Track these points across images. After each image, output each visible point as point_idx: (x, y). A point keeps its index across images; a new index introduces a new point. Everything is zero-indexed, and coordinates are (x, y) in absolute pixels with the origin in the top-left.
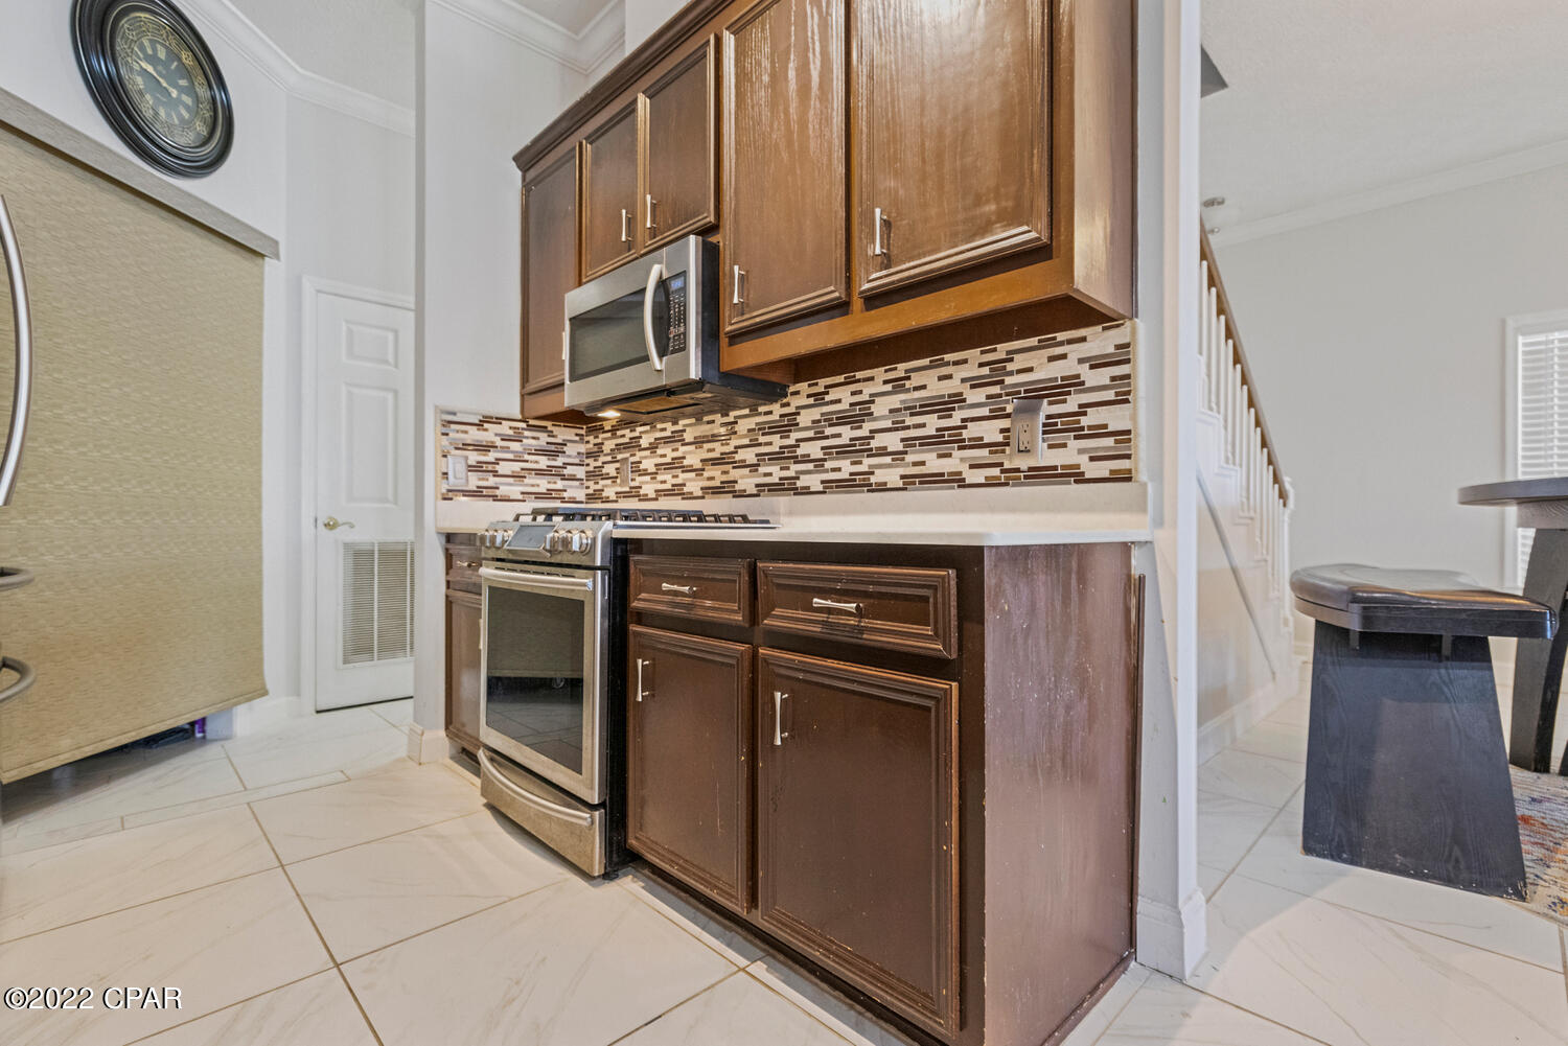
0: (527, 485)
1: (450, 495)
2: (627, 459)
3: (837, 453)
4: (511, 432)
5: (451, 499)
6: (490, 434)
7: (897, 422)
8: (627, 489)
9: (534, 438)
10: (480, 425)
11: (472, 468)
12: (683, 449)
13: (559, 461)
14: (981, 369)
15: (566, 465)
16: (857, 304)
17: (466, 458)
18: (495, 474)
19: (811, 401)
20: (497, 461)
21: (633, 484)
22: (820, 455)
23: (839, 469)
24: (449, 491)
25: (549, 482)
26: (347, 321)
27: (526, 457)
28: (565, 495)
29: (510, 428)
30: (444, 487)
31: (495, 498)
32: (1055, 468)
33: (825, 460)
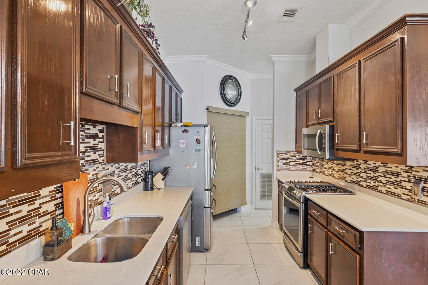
0: (297, 167)
1: (279, 170)
2: (321, 163)
3: (370, 178)
4: (293, 155)
5: (279, 171)
6: (288, 155)
7: (385, 175)
8: (321, 171)
9: (299, 156)
10: (286, 154)
11: (284, 164)
12: (334, 165)
13: (305, 161)
14: (406, 167)
15: (307, 162)
16: (362, 152)
17: (283, 162)
18: (289, 165)
19: (364, 162)
20: (290, 162)
21: (323, 170)
22: (366, 177)
23: (370, 183)
24: (279, 169)
25: (303, 166)
26: (261, 125)
27: (297, 160)
28: (307, 169)
29: (293, 154)
30: (278, 168)
31: (289, 171)
32: (425, 202)
33: (367, 179)
